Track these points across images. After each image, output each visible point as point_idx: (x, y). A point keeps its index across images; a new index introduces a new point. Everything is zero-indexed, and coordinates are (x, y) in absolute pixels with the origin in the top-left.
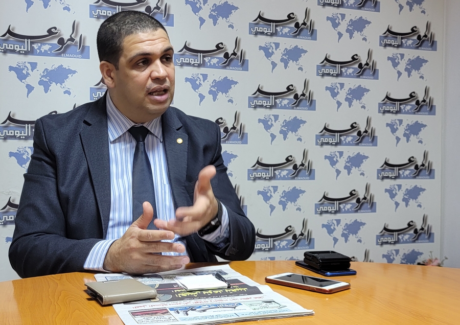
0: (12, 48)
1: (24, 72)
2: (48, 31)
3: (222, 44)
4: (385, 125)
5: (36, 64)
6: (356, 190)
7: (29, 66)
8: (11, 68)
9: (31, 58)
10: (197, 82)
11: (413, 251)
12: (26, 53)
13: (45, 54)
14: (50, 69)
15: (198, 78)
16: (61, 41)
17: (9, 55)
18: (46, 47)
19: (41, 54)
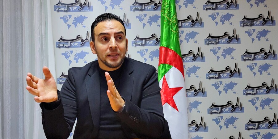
0: (63, 46)
1: (68, 55)
2: (77, 37)
3: (154, 34)
4: (246, 67)
5: (72, 51)
6: (231, 101)
7: (70, 52)
8: (63, 54)
9: (70, 49)
10: (143, 53)
11: (269, 133)
12: (68, 47)
13: (76, 47)
14: (78, 53)
15: (144, 51)
16: (82, 41)
17: (62, 49)
18: (76, 44)
19: (74, 47)
